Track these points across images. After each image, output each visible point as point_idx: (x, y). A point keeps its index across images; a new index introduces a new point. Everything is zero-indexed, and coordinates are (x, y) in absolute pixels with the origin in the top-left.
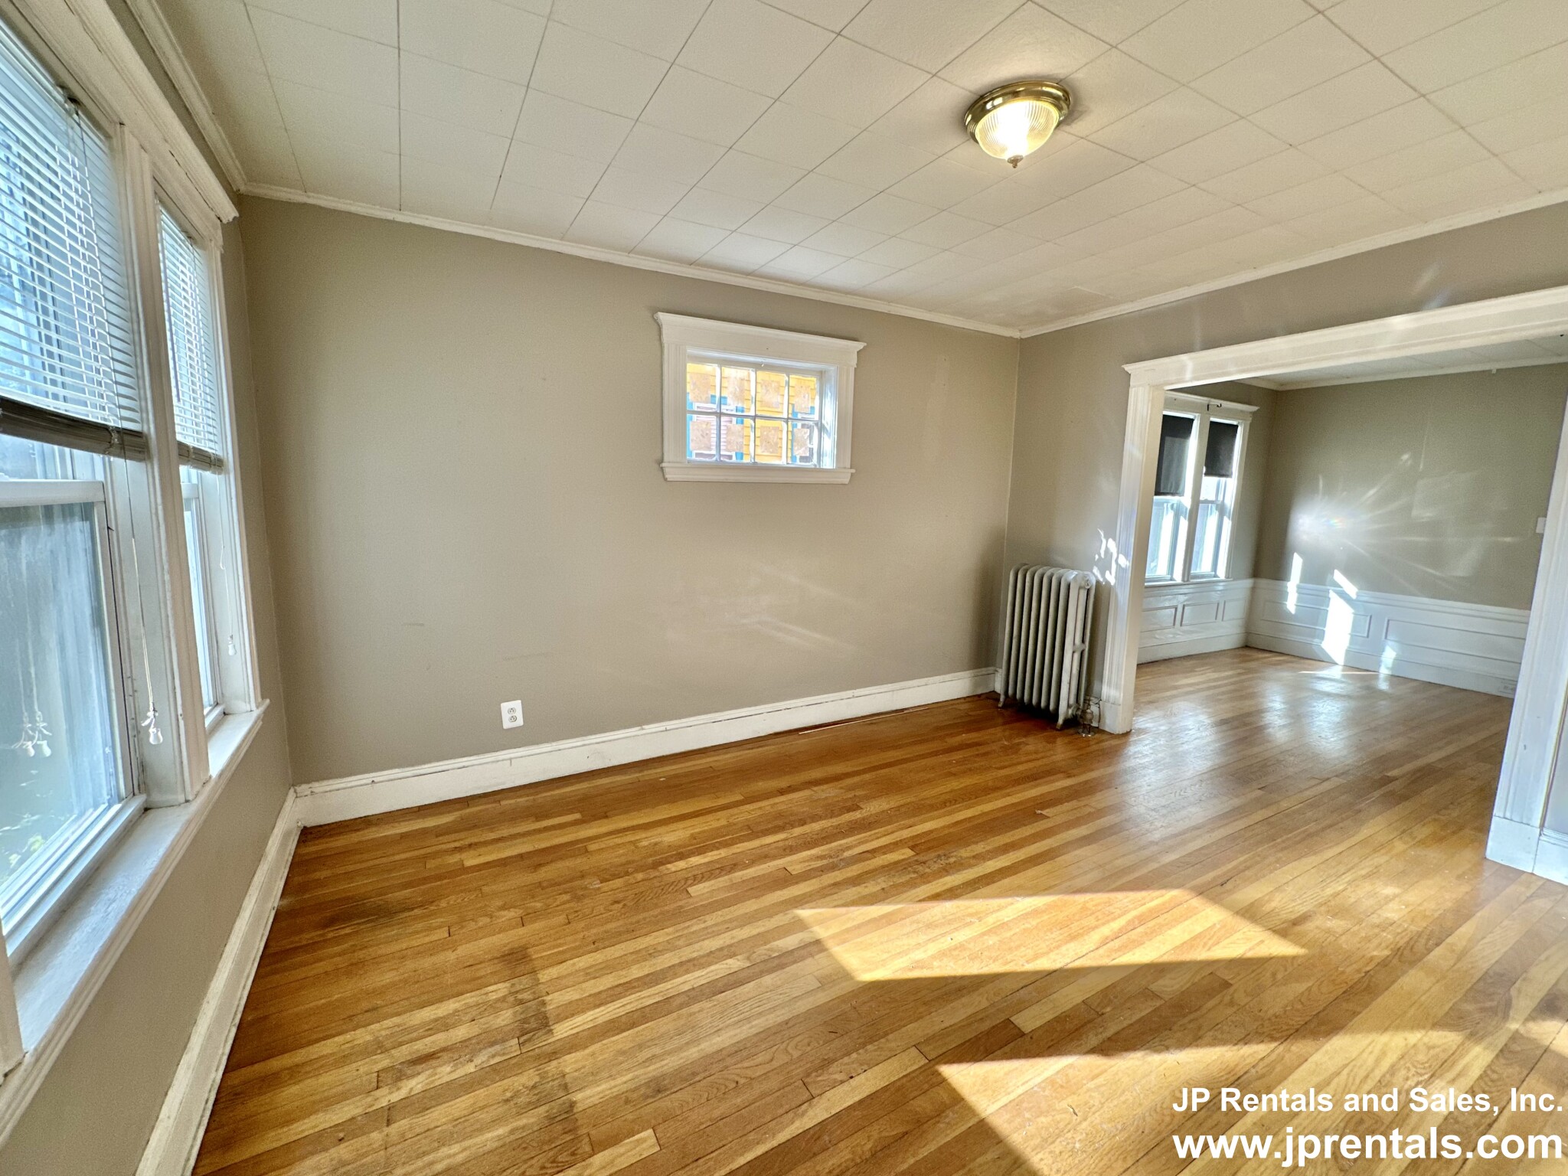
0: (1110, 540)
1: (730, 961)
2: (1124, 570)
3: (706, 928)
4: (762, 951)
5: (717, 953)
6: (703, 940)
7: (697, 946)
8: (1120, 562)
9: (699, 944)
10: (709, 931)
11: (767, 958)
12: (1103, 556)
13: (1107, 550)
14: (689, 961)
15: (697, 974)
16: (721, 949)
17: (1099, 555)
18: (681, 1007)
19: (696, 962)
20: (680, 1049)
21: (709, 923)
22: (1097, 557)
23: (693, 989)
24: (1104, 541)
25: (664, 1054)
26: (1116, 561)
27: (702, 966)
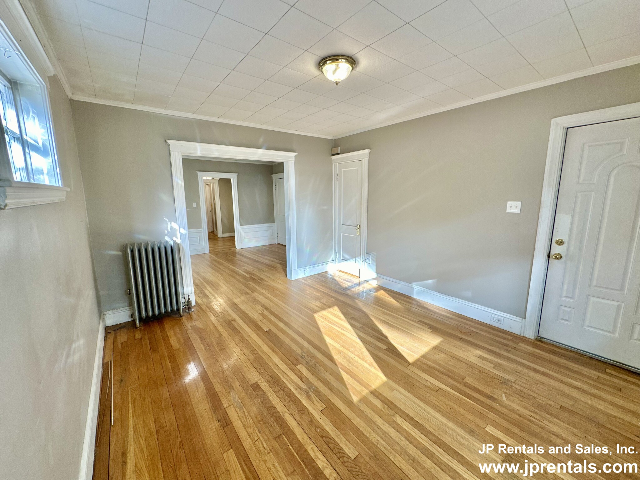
0: (172, 223)
1: (399, 422)
2: (184, 235)
3: (382, 438)
4: (387, 411)
5: (396, 429)
6: (391, 437)
7: (397, 439)
8: (181, 231)
9: (395, 438)
10: (383, 436)
11: (389, 409)
12: (170, 230)
13: (171, 228)
14: (408, 440)
15: (413, 434)
16: (394, 428)
17: (168, 230)
18: (434, 435)
19: (407, 436)
20: (452, 429)
21: (378, 438)
22: (166, 232)
23: (422, 433)
24: (169, 223)
25: (458, 435)
26: (179, 232)
27: (407, 432)
